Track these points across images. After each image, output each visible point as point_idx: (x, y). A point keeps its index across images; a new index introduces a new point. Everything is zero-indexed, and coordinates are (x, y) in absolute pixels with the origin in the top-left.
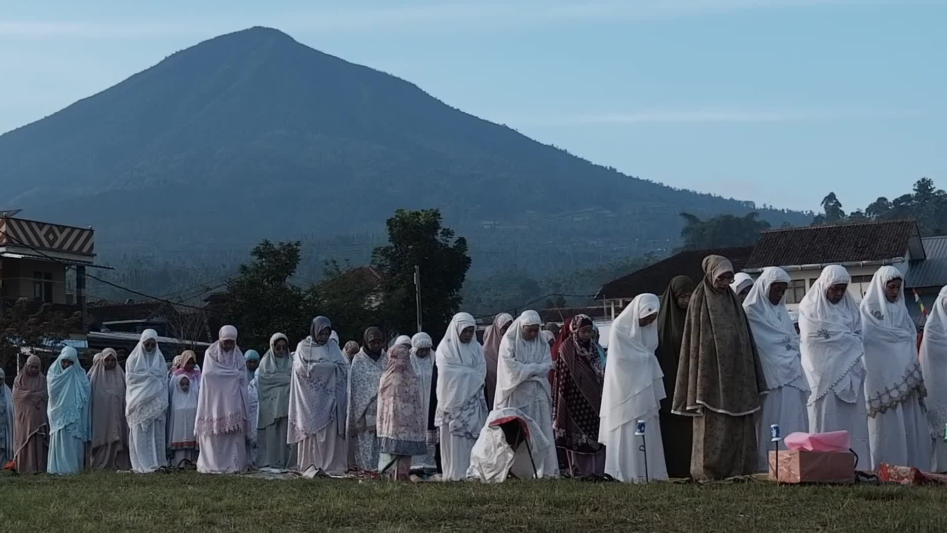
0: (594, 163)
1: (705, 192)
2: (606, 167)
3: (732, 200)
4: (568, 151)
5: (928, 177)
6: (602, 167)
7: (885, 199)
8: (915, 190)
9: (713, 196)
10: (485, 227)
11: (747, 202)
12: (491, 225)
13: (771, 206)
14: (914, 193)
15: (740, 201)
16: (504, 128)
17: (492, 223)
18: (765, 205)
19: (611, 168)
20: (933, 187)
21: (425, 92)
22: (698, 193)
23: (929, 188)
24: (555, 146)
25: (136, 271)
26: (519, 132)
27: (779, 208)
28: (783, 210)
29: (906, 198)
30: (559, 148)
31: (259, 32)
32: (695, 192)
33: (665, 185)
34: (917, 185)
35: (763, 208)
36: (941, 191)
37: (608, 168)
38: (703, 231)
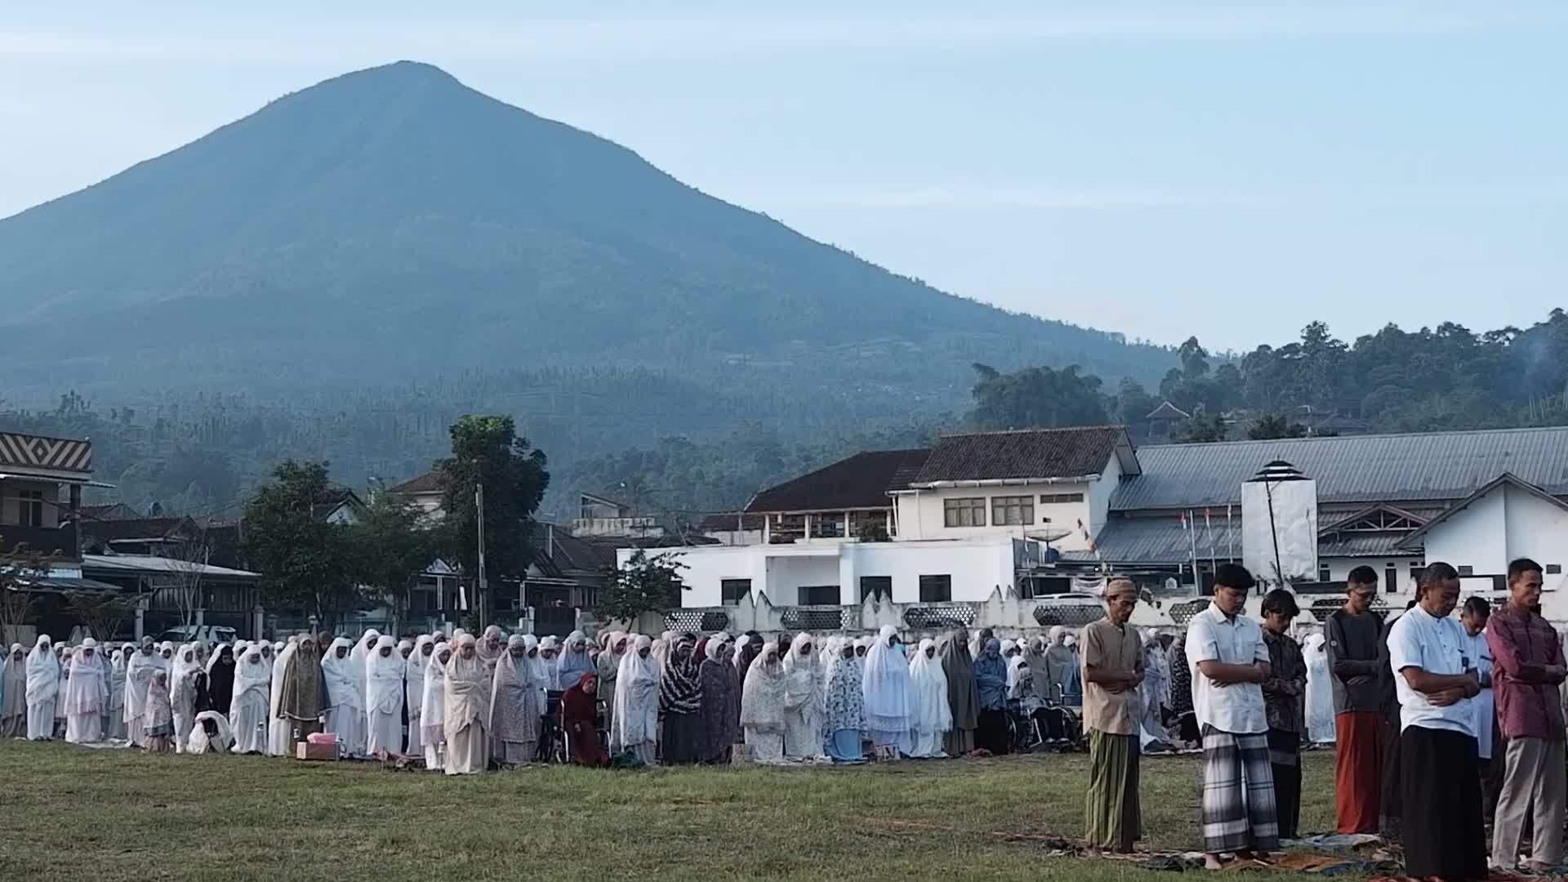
0: (892, 272)
1: (1053, 318)
2: (910, 279)
3: (1091, 330)
4: (856, 254)
5: (1321, 321)
6: (905, 278)
7: (1269, 348)
8: (1303, 337)
9: (1065, 324)
10: (731, 362)
11: (1114, 334)
12: (739, 360)
13: (1148, 341)
14: (1302, 342)
15: (1103, 333)
16: (764, 218)
17: (741, 356)
18: (1138, 339)
19: (917, 279)
20: (1327, 333)
21: (648, 163)
22: (1043, 319)
23: (1323, 335)
24: (837, 246)
25: (213, 419)
26: (786, 223)
27: (1160, 345)
28: (1165, 347)
29: (1292, 348)
30: (843, 249)
31: (406, 69)
32: (1039, 319)
33: (996, 306)
34: (1306, 330)
35: (1135, 342)
36: (1337, 341)
37: (914, 280)
38: (1003, 389)
